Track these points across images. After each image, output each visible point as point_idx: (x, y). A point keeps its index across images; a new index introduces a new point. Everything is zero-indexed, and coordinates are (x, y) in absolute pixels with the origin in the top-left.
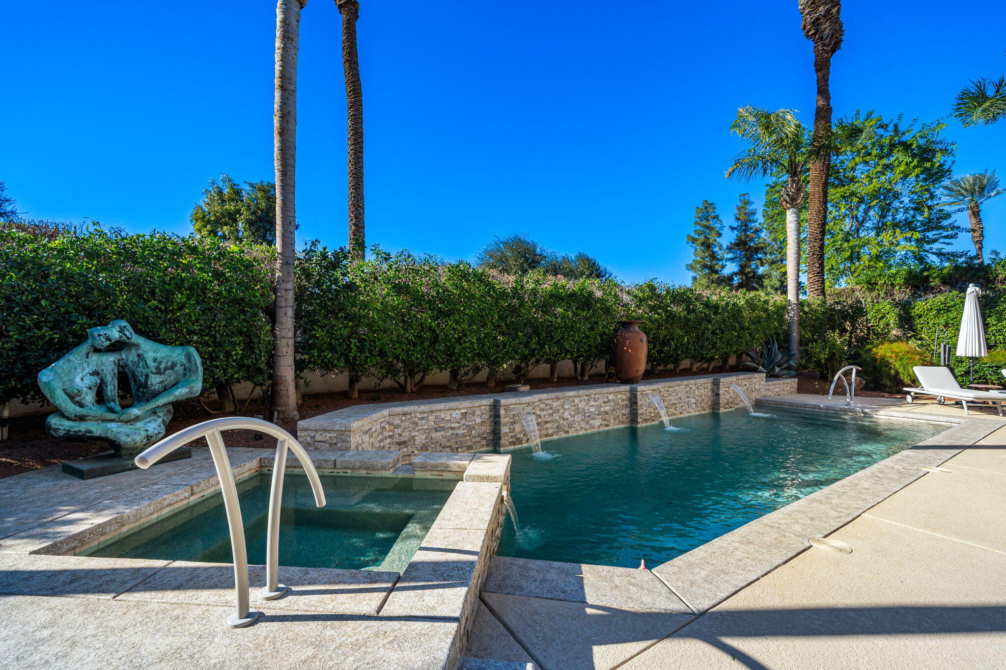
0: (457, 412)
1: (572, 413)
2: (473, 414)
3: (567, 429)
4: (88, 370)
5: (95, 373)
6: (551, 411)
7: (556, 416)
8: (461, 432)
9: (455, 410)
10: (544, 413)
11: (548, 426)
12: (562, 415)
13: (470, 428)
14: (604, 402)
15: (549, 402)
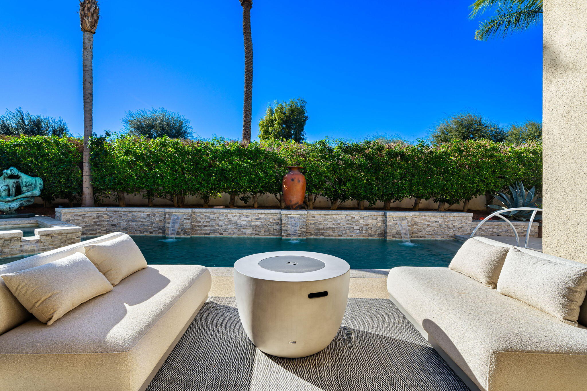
0: (144, 213)
1: (226, 223)
2: (154, 215)
3: (221, 232)
4: (4, 184)
5: (7, 186)
6: (209, 220)
7: (213, 223)
8: (146, 224)
9: (143, 212)
10: (203, 220)
11: (206, 228)
12: (217, 223)
13: (152, 223)
14: (256, 219)
15: (208, 214)
